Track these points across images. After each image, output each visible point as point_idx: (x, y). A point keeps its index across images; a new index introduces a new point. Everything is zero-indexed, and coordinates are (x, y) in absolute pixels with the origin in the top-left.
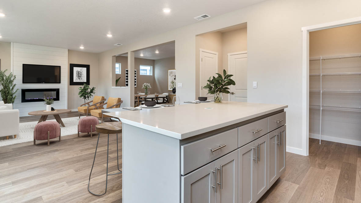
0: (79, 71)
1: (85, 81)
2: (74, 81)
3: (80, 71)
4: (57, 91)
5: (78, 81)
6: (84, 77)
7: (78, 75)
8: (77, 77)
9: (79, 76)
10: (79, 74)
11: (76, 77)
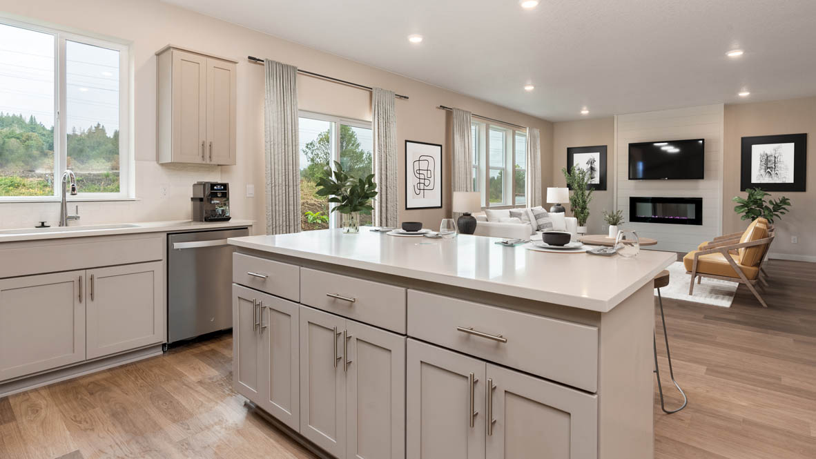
0: (769, 153)
1: (790, 179)
2: (754, 180)
3: (773, 153)
4: (698, 202)
5: (767, 180)
6: (787, 169)
7: (767, 164)
8: (763, 172)
9: (768, 168)
10: (767, 160)
11: (760, 170)
